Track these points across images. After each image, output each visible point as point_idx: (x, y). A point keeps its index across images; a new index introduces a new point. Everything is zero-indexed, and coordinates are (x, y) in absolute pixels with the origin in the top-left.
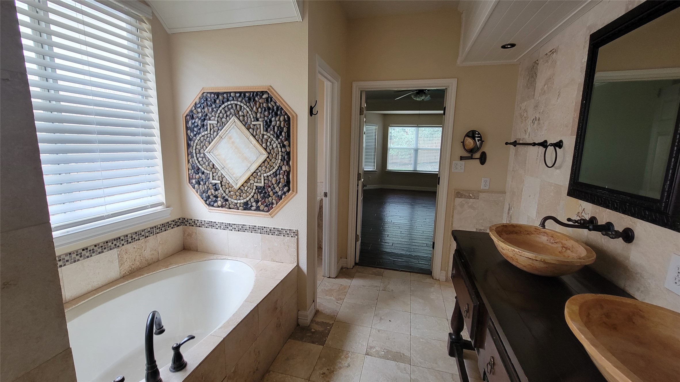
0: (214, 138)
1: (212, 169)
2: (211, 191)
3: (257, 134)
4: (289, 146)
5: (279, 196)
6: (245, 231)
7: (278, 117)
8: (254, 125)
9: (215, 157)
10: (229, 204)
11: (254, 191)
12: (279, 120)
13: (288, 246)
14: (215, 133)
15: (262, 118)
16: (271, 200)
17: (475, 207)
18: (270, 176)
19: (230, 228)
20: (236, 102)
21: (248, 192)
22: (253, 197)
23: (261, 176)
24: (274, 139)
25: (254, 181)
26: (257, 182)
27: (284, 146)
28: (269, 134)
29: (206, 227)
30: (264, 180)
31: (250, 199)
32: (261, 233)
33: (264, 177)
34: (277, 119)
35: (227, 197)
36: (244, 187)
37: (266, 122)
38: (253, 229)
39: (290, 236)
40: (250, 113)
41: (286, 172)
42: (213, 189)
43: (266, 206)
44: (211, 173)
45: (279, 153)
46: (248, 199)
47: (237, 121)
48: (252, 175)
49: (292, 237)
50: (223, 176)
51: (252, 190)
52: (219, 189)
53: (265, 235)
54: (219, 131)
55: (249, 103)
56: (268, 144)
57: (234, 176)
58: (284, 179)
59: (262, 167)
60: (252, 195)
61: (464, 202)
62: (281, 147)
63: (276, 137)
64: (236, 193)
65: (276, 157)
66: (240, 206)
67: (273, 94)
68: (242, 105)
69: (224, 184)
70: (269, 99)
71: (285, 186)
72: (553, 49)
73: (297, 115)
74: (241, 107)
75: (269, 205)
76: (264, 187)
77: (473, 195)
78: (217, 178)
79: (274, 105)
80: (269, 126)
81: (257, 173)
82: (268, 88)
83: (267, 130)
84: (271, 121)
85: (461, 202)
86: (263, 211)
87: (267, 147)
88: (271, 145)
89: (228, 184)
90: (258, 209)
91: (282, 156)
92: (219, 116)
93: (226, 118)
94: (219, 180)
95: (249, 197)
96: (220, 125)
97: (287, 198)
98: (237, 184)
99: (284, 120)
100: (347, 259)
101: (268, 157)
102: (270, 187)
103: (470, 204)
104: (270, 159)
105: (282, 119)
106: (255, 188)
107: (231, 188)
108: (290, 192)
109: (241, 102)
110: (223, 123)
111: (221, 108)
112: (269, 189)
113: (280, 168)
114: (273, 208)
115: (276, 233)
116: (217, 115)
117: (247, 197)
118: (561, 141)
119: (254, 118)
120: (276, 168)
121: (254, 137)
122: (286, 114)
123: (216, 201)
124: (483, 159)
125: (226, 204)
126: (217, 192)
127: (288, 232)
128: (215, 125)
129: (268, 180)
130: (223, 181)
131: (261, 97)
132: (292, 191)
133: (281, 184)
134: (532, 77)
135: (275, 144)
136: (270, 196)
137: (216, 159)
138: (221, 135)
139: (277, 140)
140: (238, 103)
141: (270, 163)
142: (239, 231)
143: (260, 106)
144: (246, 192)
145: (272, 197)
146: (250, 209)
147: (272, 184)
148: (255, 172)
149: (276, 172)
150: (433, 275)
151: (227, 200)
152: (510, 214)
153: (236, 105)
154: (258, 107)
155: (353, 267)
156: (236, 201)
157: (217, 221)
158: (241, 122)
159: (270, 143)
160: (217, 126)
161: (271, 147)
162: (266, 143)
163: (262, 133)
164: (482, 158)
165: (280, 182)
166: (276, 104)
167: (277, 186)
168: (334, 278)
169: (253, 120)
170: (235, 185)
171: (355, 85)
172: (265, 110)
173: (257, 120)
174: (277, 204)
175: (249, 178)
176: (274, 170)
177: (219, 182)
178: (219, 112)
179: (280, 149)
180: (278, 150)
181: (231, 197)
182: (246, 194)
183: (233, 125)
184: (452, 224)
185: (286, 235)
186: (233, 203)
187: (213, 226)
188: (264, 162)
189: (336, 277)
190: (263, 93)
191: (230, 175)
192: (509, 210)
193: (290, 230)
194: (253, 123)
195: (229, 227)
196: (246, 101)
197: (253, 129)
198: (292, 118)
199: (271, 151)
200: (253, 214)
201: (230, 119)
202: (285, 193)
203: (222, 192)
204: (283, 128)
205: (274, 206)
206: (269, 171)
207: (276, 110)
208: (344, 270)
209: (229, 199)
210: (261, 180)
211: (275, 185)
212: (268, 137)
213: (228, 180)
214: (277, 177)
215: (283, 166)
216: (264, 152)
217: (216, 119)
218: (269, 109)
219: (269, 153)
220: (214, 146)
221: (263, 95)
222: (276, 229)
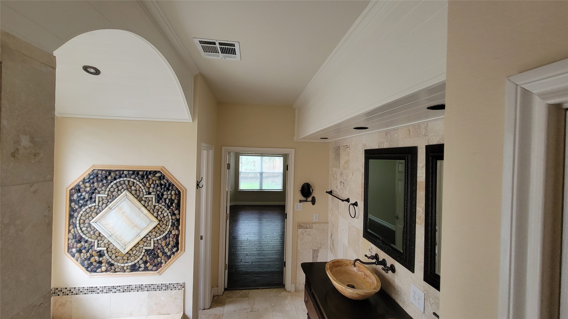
0: (103, 209)
1: (97, 237)
2: (95, 258)
3: (148, 205)
4: (179, 214)
5: (168, 256)
6: (131, 291)
7: (170, 191)
8: (146, 198)
9: (102, 226)
10: (115, 268)
11: (143, 254)
12: (171, 194)
13: (175, 298)
14: (104, 205)
15: (155, 192)
16: (160, 260)
17: (311, 234)
18: (160, 239)
19: (114, 290)
20: (129, 179)
21: (136, 255)
22: (141, 259)
23: (151, 240)
24: (166, 209)
25: (143, 245)
26: (146, 246)
27: (174, 214)
28: (160, 205)
29: (85, 294)
30: (154, 243)
31: (138, 262)
32: (148, 291)
33: (154, 241)
34: (168, 193)
35: (113, 262)
36: (133, 251)
37: (158, 195)
38: (140, 288)
39: (178, 289)
40: (143, 188)
41: (175, 235)
42: (97, 255)
43: (155, 266)
44: (96, 241)
45: (169, 220)
46: (136, 261)
47: (128, 194)
48: (141, 240)
49: (179, 289)
50: (109, 243)
51: (141, 252)
52: (105, 255)
53: (152, 292)
54: (109, 203)
55: (143, 180)
56: (159, 213)
57: (123, 242)
58: (174, 241)
59: (152, 233)
60: (141, 258)
61: (304, 232)
62: (171, 216)
63: (167, 207)
64: (123, 257)
65: (167, 223)
66: (127, 269)
67: (165, 173)
68: (135, 181)
69: (111, 250)
70: (162, 177)
71: (175, 247)
72: (347, 145)
73: (186, 190)
74: (134, 183)
75: (158, 264)
76: (153, 250)
77: (309, 226)
78: (102, 245)
79: (166, 182)
80: (161, 199)
81: (147, 238)
82: (161, 169)
83: (158, 202)
84: (163, 195)
85: (302, 231)
86: (151, 270)
87: (158, 216)
88: (162, 214)
89: (115, 249)
90: (146, 269)
91: (172, 222)
92: (109, 190)
93: (117, 192)
94: (105, 247)
95: (138, 260)
96: (110, 198)
97: (176, 257)
98: (125, 249)
99: (175, 194)
100: (218, 287)
101: (159, 224)
102: (159, 249)
103: (308, 233)
104: (160, 225)
105: (173, 193)
106: (144, 251)
107: (119, 253)
108: (179, 251)
109: (134, 179)
110: (113, 196)
111: (112, 184)
112: (159, 251)
113: (170, 232)
114: (161, 267)
115: (164, 288)
116: (108, 189)
117: (135, 260)
118: (356, 202)
119: (146, 192)
120: (166, 232)
121: (146, 207)
122: (177, 189)
123: (100, 267)
124: (313, 202)
125: (111, 269)
126: (101, 259)
127: (175, 286)
128: (104, 198)
129: (158, 243)
130: (109, 247)
131: (154, 176)
132: (181, 250)
133: (170, 245)
134: (338, 155)
135: (166, 212)
136: (159, 257)
137: (103, 228)
138: (111, 207)
139: (168, 209)
140: (131, 180)
141: (160, 229)
142: (124, 292)
143: (153, 183)
144: (134, 256)
145: (161, 257)
146: (138, 270)
147: (162, 246)
148: (144, 237)
149: (166, 236)
150: (286, 288)
151: (112, 265)
152: (332, 239)
153: (129, 181)
154: (150, 183)
155: (223, 292)
156: (123, 265)
157: (98, 286)
158: (133, 195)
159: (162, 212)
160: (107, 199)
161: (162, 216)
162: (158, 213)
163: (154, 204)
164: (313, 200)
165: (169, 244)
166: (168, 182)
167: (167, 248)
168: (208, 309)
169: (145, 194)
170: (124, 250)
171: (224, 148)
172: (158, 186)
173: (150, 193)
174: (165, 263)
175: (138, 243)
176: (164, 235)
177: (105, 249)
178: (110, 186)
179: (170, 217)
180: (168, 218)
181: (118, 261)
182: (134, 257)
183: (124, 198)
184: (297, 248)
185: (174, 289)
186: (119, 267)
187: (94, 291)
188: (154, 228)
189: (210, 308)
190: (156, 172)
191: (119, 242)
192: (331, 235)
193: (177, 284)
194: (145, 196)
195: (112, 289)
196: (139, 178)
197: (145, 201)
198: (182, 192)
199: (161, 218)
200: (141, 274)
201: (121, 193)
202: (174, 253)
203: (108, 257)
204: (174, 200)
205: (163, 265)
206: (159, 235)
207: (168, 186)
208: (216, 298)
209: (116, 263)
210: (151, 243)
211: (165, 247)
212: (160, 208)
213: (115, 246)
214: (167, 240)
215: (172, 231)
216: (155, 220)
217: (106, 193)
218: (161, 185)
219: (160, 221)
220: (102, 217)
221: (156, 174)
222: (164, 284)
